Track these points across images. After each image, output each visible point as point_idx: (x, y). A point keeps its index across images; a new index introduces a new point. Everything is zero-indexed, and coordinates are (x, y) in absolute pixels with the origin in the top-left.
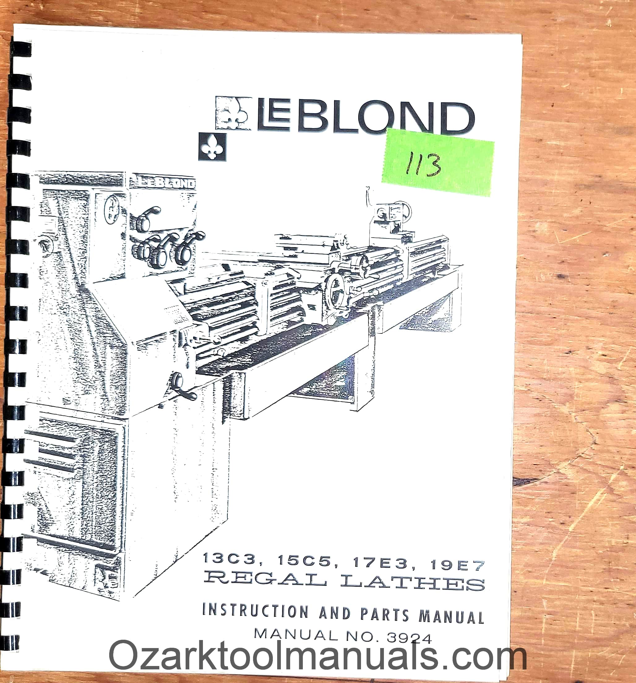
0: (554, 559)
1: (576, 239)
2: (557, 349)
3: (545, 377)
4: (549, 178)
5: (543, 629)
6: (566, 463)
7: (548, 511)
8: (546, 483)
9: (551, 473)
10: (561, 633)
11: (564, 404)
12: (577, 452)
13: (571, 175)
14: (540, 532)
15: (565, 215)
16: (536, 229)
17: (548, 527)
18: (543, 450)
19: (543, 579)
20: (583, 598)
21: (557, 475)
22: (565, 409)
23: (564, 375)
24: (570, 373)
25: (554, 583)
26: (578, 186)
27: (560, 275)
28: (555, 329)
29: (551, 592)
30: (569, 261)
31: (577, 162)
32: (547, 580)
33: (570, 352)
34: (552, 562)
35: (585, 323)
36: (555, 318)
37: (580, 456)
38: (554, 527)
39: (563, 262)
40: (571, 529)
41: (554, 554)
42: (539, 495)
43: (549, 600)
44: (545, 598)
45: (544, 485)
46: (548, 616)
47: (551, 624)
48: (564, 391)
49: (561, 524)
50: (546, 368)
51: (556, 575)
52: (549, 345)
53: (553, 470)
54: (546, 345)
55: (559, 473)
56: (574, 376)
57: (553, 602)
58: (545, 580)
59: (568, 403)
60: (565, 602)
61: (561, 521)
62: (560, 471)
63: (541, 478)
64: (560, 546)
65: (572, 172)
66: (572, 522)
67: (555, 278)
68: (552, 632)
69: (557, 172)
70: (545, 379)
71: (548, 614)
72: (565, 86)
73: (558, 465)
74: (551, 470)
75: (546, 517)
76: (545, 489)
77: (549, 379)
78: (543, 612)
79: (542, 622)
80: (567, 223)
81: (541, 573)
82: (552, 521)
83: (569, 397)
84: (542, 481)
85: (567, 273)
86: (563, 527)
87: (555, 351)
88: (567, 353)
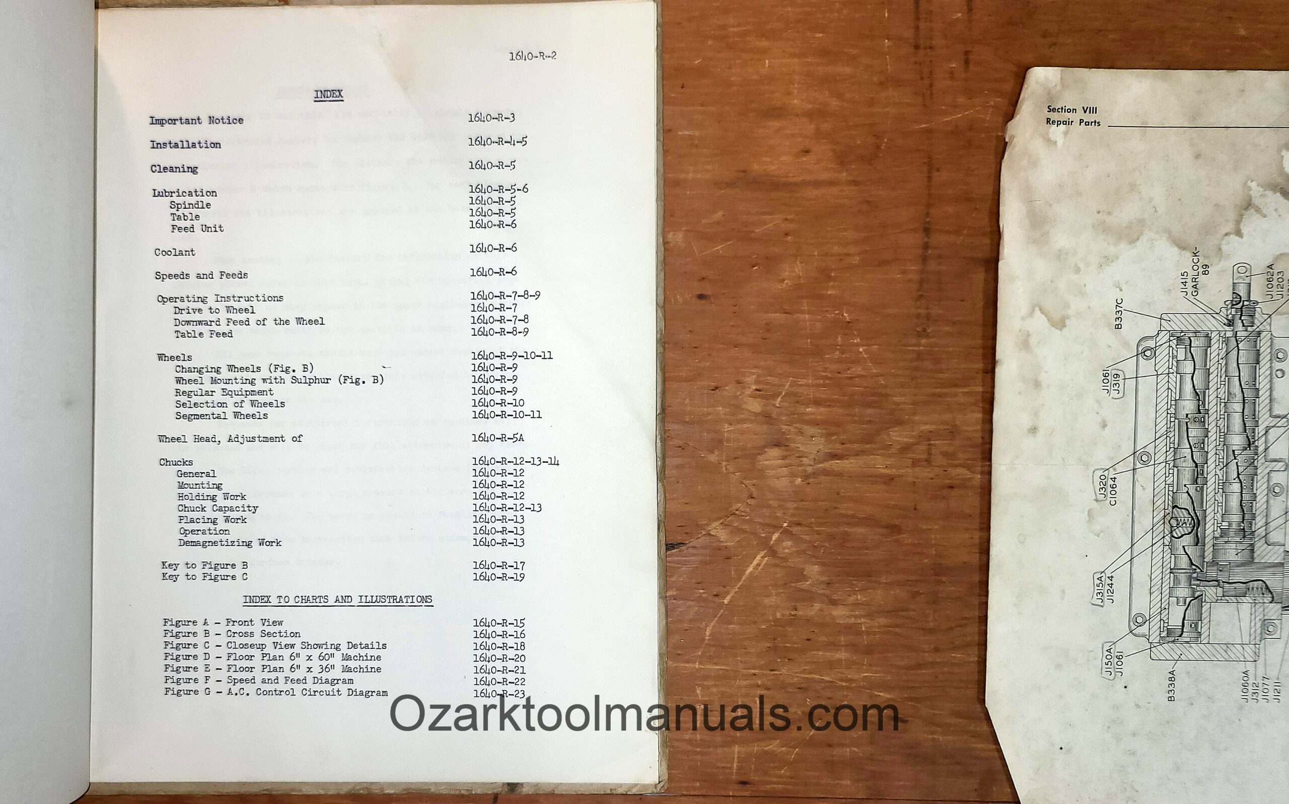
0: (707, 638)
1: (717, 250)
2: (700, 386)
3: (687, 420)
4: (682, 176)
6: (717, 523)
7: (699, 581)
8: (694, 547)
9: (700, 536)
11: (711, 451)
12: (731, 509)
13: (709, 171)
14: (690, 607)
15: (704, 221)
16: (669, 240)
17: (700, 599)
18: (688, 508)
19: (694, 662)
20: (745, 683)
21: (707, 538)
22: (713, 458)
23: (710, 417)
24: (717, 414)
25: (708, 667)
26: (718, 184)
27: (700, 295)
28: (697, 361)
29: (706, 678)
30: (710, 278)
31: (715, 155)
32: (700, 663)
33: (717, 388)
34: (706, 642)
35: (734, 352)
36: (696, 347)
37: (734, 514)
38: (705, 600)
39: (703, 278)
40: (726, 601)
41: (708, 633)
42: (685, 563)
43: (705, 688)
44: (699, 685)
45: (691, 550)
48: (711, 436)
49: (715, 595)
50: (689, 408)
51: (710, 658)
52: (690, 381)
53: (703, 531)
54: (686, 381)
55: (710, 535)
56: (723, 416)
57: (709, 688)
58: (697, 664)
59: (716, 450)
60: (722, 689)
61: (715, 593)
62: (712, 533)
63: (688, 543)
64: (715, 621)
65: (709, 167)
66: (728, 593)
67: (694, 299)
69: (691, 168)
70: (687, 422)
72: (696, 62)
73: (707, 525)
74: (700, 532)
75: (695, 589)
76: (693, 555)
77: (693, 423)
78: (698, 702)
80: (708, 230)
81: (692, 655)
82: (703, 593)
83: (717, 443)
84: (688, 546)
85: (708, 292)
86: (716, 599)
87: (698, 388)
88: (713, 390)
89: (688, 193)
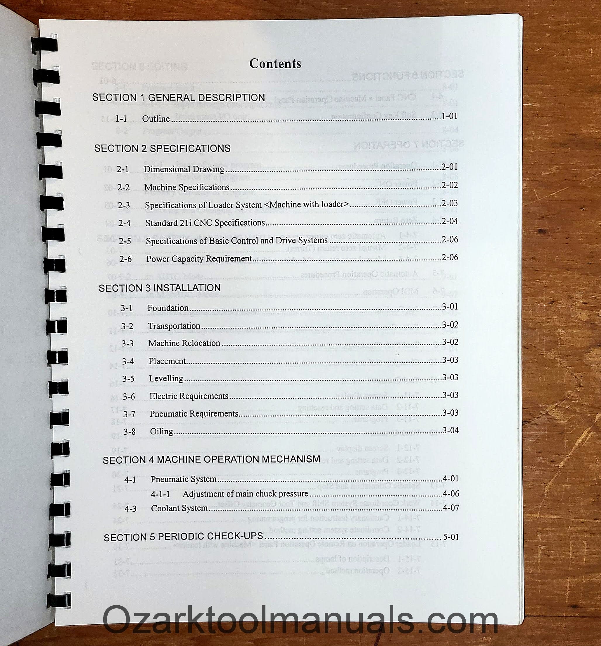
0: (546, 494)
1: (554, 195)
2: (540, 299)
3: (530, 326)
5: (539, 559)
6: (554, 406)
7: (539, 450)
8: (536, 424)
9: (540, 416)
10: (555, 563)
11: (549, 350)
12: (564, 395)
13: (548, 134)
15: (543, 173)
17: (540, 464)
18: (532, 394)
19: (536, 513)
20: (575, 529)
21: (546, 417)
22: (550, 356)
23: (548, 324)
24: (554, 321)
25: (547, 516)
26: (553, 144)
27: (541, 230)
28: (538, 281)
29: (545, 525)
30: (548, 216)
31: (553, 122)
32: (540, 514)
33: (553, 302)
34: (545, 497)
35: (567, 274)
36: (537, 270)
37: (567, 399)
38: (544, 465)
39: (543, 217)
40: (560, 466)
43: (543, 532)
44: (540, 531)
45: (534, 427)
46: (542, 547)
47: (546, 555)
48: (549, 338)
49: (552, 461)
50: (531, 317)
51: (549, 509)
52: (533, 296)
53: (542, 412)
54: (530, 296)
55: (548, 415)
56: (558, 324)
57: (547, 534)
58: (538, 514)
59: (553, 350)
60: (559, 534)
62: (549, 413)
63: (530, 421)
64: (551, 482)
65: (547, 131)
66: (562, 460)
67: (536, 233)
68: (547, 562)
69: (533, 132)
71: (543, 546)
72: (537, 50)
73: (546, 407)
74: (540, 412)
75: (537, 457)
76: (535, 430)
77: (534, 329)
78: (538, 544)
79: (537, 553)
80: (546, 180)
81: (534, 508)
82: (544, 460)
83: (554, 344)
84: (532, 423)
85: (547, 228)
86: (554, 465)
87: (538, 302)
88: (550, 303)
89: (531, 151)
